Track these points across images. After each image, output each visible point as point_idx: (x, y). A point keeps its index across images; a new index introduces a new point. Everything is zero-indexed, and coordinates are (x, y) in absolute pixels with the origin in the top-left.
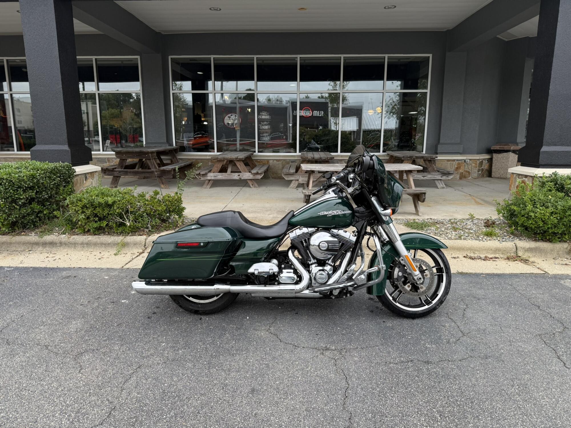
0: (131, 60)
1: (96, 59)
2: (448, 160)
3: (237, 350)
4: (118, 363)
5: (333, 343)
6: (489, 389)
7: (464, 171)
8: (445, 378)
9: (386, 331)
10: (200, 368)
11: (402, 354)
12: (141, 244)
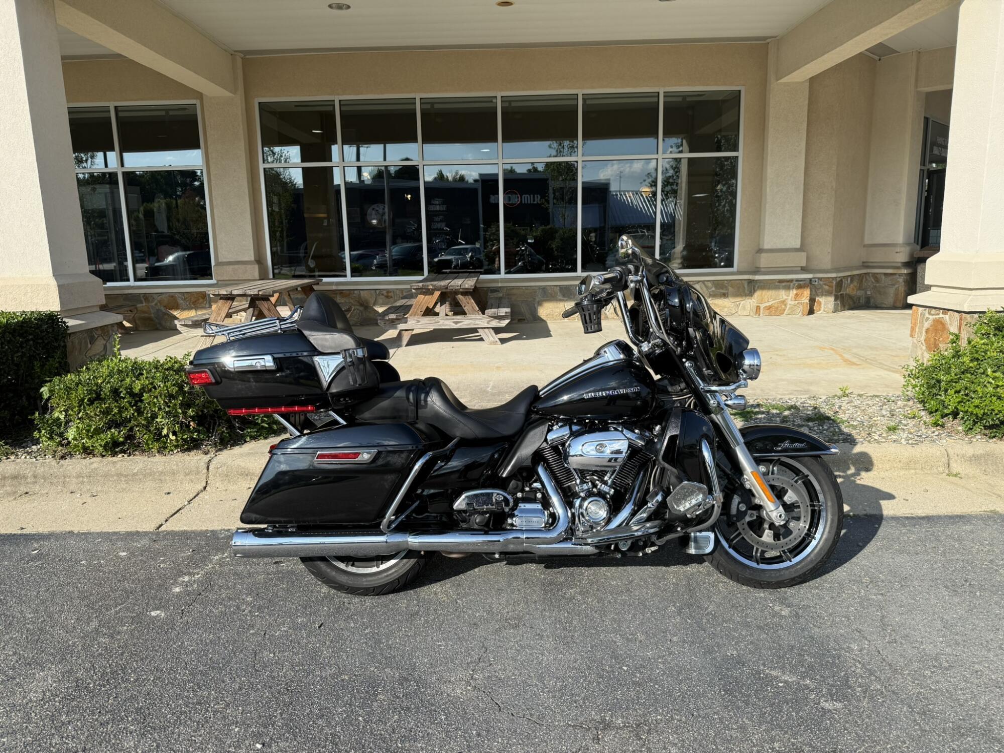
0: (183, 108)
1: (116, 107)
2: (781, 281)
5: (616, 707)
7: (811, 300)
12: (198, 473)
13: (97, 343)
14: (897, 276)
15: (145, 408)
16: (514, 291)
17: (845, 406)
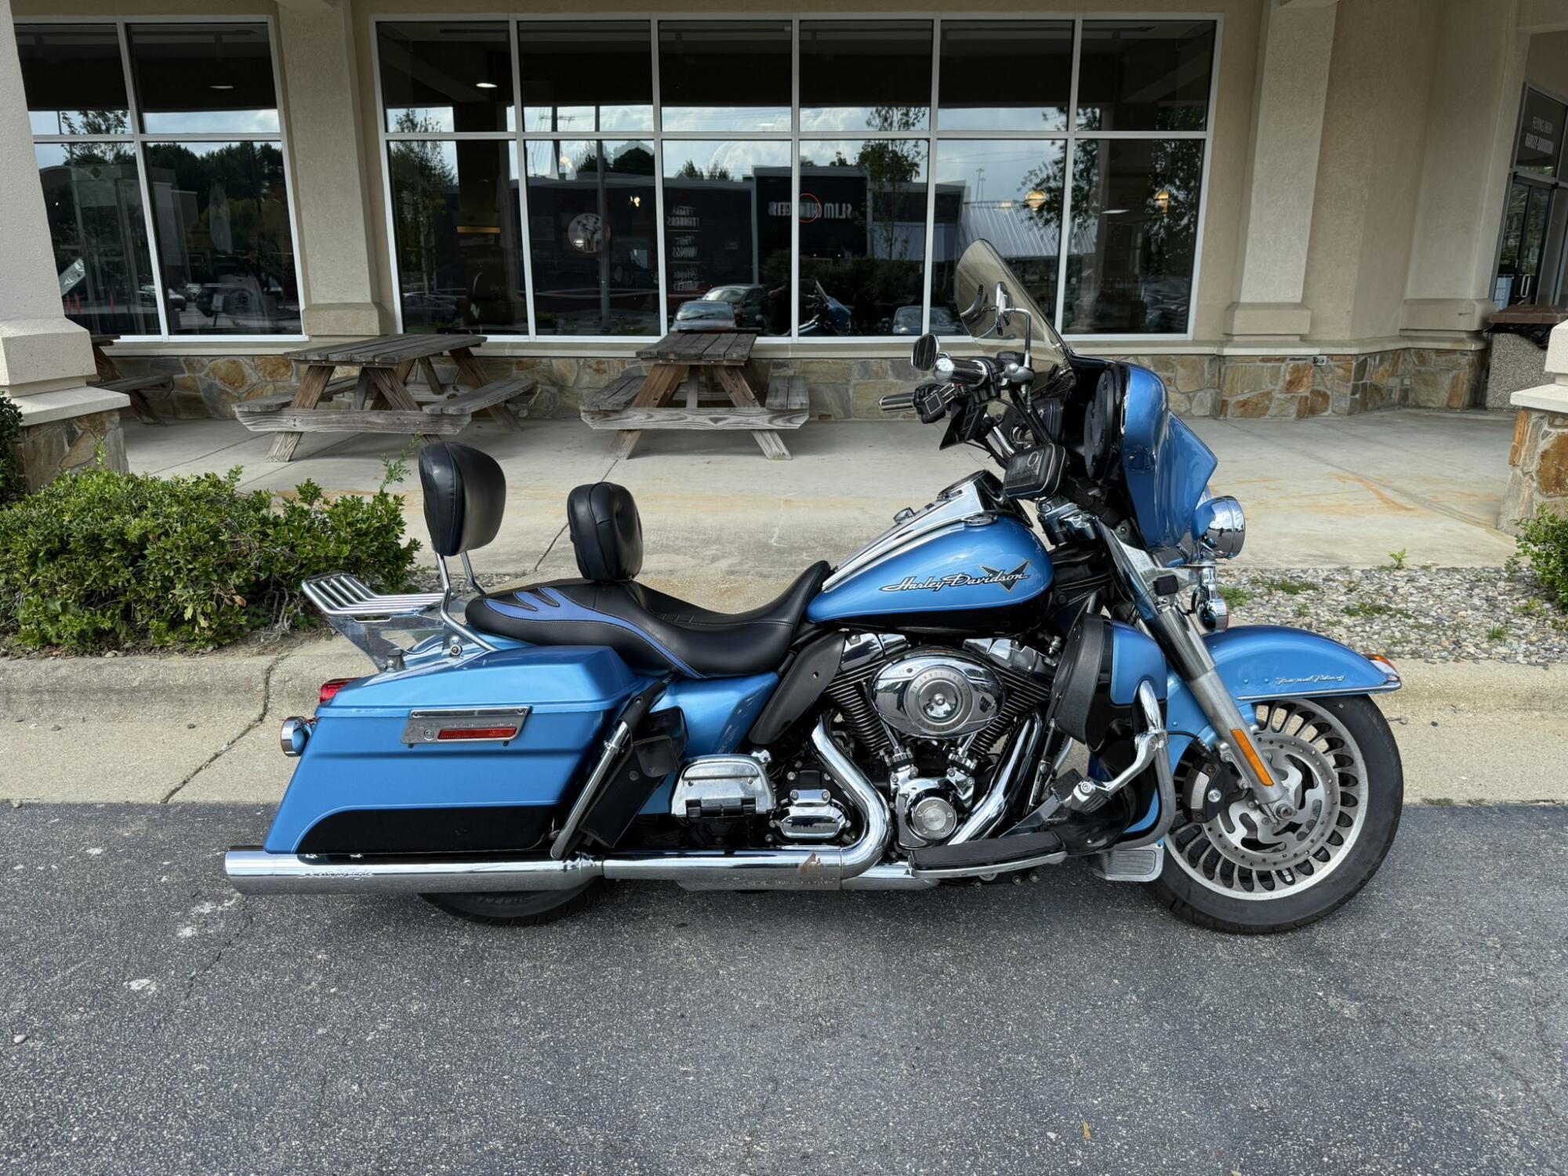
0: (246, 29)
1: (127, 26)
2: (1266, 359)
12: (250, 689)
13: (82, 444)
14: (1458, 355)
15: (151, 570)
16: (813, 367)
17: (1404, 588)
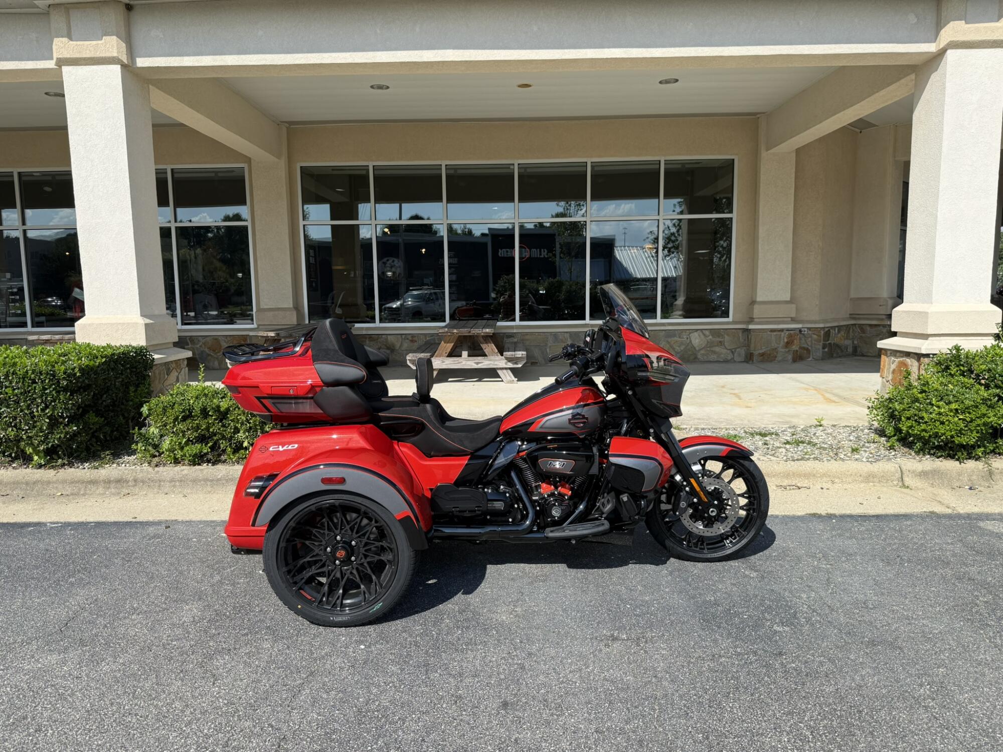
0: (233, 170)
1: (172, 170)
2: (772, 331)
3: (467, 644)
4: (274, 668)
5: (622, 628)
6: (884, 691)
7: (801, 348)
8: (811, 677)
9: (706, 608)
10: (412, 673)
11: (737, 643)
13: (172, 375)
14: (881, 327)
16: (527, 337)
